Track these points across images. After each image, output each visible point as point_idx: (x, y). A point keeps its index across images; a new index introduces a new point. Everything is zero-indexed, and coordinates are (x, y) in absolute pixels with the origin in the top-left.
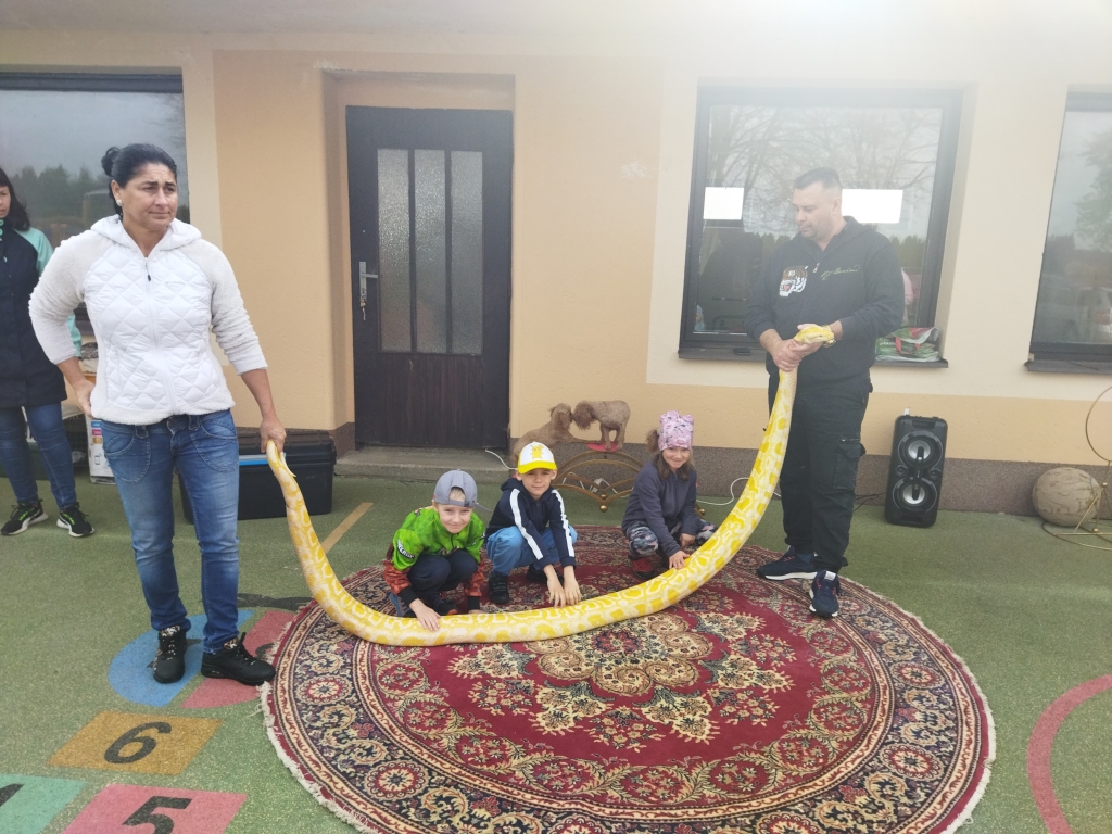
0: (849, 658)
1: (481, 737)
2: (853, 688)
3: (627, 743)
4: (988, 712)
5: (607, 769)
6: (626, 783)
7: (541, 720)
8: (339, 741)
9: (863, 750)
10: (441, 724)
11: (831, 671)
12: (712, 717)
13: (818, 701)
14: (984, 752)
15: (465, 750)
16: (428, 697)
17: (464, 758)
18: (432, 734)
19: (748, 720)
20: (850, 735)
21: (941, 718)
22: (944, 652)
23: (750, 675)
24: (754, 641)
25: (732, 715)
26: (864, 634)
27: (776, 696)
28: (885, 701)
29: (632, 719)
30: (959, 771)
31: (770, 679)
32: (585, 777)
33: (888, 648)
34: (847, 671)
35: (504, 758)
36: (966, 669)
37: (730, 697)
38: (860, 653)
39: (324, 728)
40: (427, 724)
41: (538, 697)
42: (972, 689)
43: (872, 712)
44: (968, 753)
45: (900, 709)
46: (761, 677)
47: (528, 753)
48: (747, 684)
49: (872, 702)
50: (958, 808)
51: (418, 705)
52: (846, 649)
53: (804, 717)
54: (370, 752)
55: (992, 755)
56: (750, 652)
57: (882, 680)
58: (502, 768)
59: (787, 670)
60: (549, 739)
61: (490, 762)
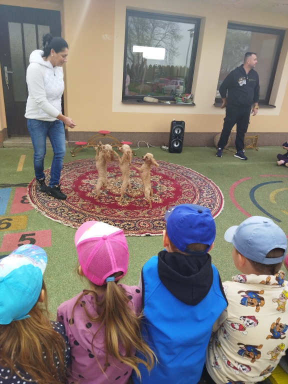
0: (185, 182)
1: (107, 209)
2: (189, 188)
3: (144, 205)
4: (219, 189)
5: (143, 211)
6: (148, 213)
7: (120, 204)
8: (68, 215)
9: (197, 200)
10: (93, 208)
11: (183, 185)
12: (161, 197)
13: (183, 191)
14: (221, 197)
15: (104, 212)
16: (85, 203)
17: (105, 214)
18: (93, 210)
19: (169, 197)
20: (193, 197)
21: (210, 192)
22: (206, 178)
23: (165, 189)
24: (162, 181)
25: (165, 197)
26: (187, 177)
27: (173, 192)
28: (197, 190)
29: (142, 201)
30: (218, 201)
31: (170, 189)
32: (138, 213)
33: (193, 179)
34: (187, 185)
35: (115, 212)
36: (212, 181)
37: (163, 193)
38: (188, 181)
39: (61, 213)
40: (90, 208)
41: (116, 199)
42: (214, 185)
43: (195, 192)
44: (218, 197)
45: (200, 191)
46: (168, 188)
47: (121, 211)
48: (165, 190)
49: (194, 190)
50: (220, 207)
51: (83, 205)
52: (184, 180)
53: (181, 195)
54: (78, 216)
55: (223, 197)
56: (163, 183)
57: (195, 186)
58: (116, 214)
59: (172, 186)
60: (124, 207)
61: (113, 214)
